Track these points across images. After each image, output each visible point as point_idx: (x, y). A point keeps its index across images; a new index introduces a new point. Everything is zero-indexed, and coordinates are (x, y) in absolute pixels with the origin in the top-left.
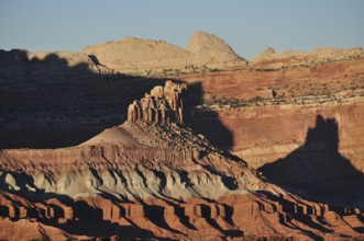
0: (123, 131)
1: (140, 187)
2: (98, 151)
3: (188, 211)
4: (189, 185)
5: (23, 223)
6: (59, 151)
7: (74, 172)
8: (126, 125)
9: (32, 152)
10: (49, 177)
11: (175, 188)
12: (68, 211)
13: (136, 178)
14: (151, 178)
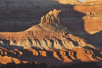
0: (39, 26)
1: (45, 45)
2: (31, 33)
3: (61, 53)
4: (62, 44)
5: (6, 57)
6: (18, 33)
7: (23, 40)
8: (40, 24)
9: (9, 33)
10: (15, 42)
11: (57, 46)
12: (21, 53)
13: (43, 42)
14: (49, 42)
